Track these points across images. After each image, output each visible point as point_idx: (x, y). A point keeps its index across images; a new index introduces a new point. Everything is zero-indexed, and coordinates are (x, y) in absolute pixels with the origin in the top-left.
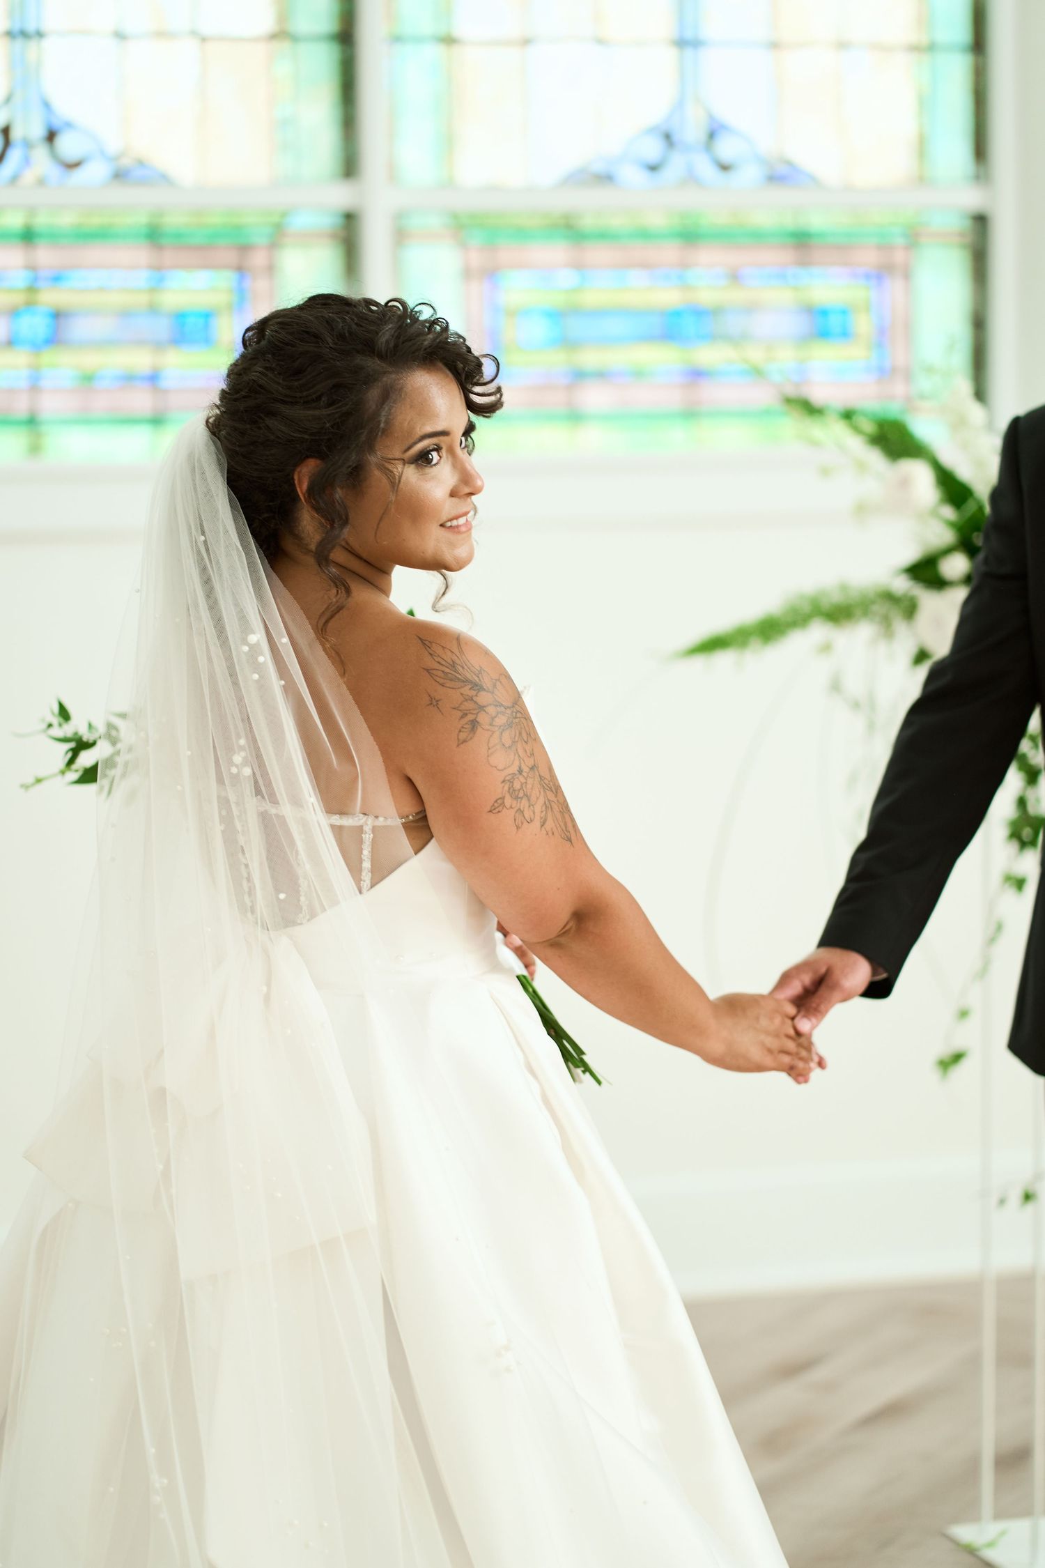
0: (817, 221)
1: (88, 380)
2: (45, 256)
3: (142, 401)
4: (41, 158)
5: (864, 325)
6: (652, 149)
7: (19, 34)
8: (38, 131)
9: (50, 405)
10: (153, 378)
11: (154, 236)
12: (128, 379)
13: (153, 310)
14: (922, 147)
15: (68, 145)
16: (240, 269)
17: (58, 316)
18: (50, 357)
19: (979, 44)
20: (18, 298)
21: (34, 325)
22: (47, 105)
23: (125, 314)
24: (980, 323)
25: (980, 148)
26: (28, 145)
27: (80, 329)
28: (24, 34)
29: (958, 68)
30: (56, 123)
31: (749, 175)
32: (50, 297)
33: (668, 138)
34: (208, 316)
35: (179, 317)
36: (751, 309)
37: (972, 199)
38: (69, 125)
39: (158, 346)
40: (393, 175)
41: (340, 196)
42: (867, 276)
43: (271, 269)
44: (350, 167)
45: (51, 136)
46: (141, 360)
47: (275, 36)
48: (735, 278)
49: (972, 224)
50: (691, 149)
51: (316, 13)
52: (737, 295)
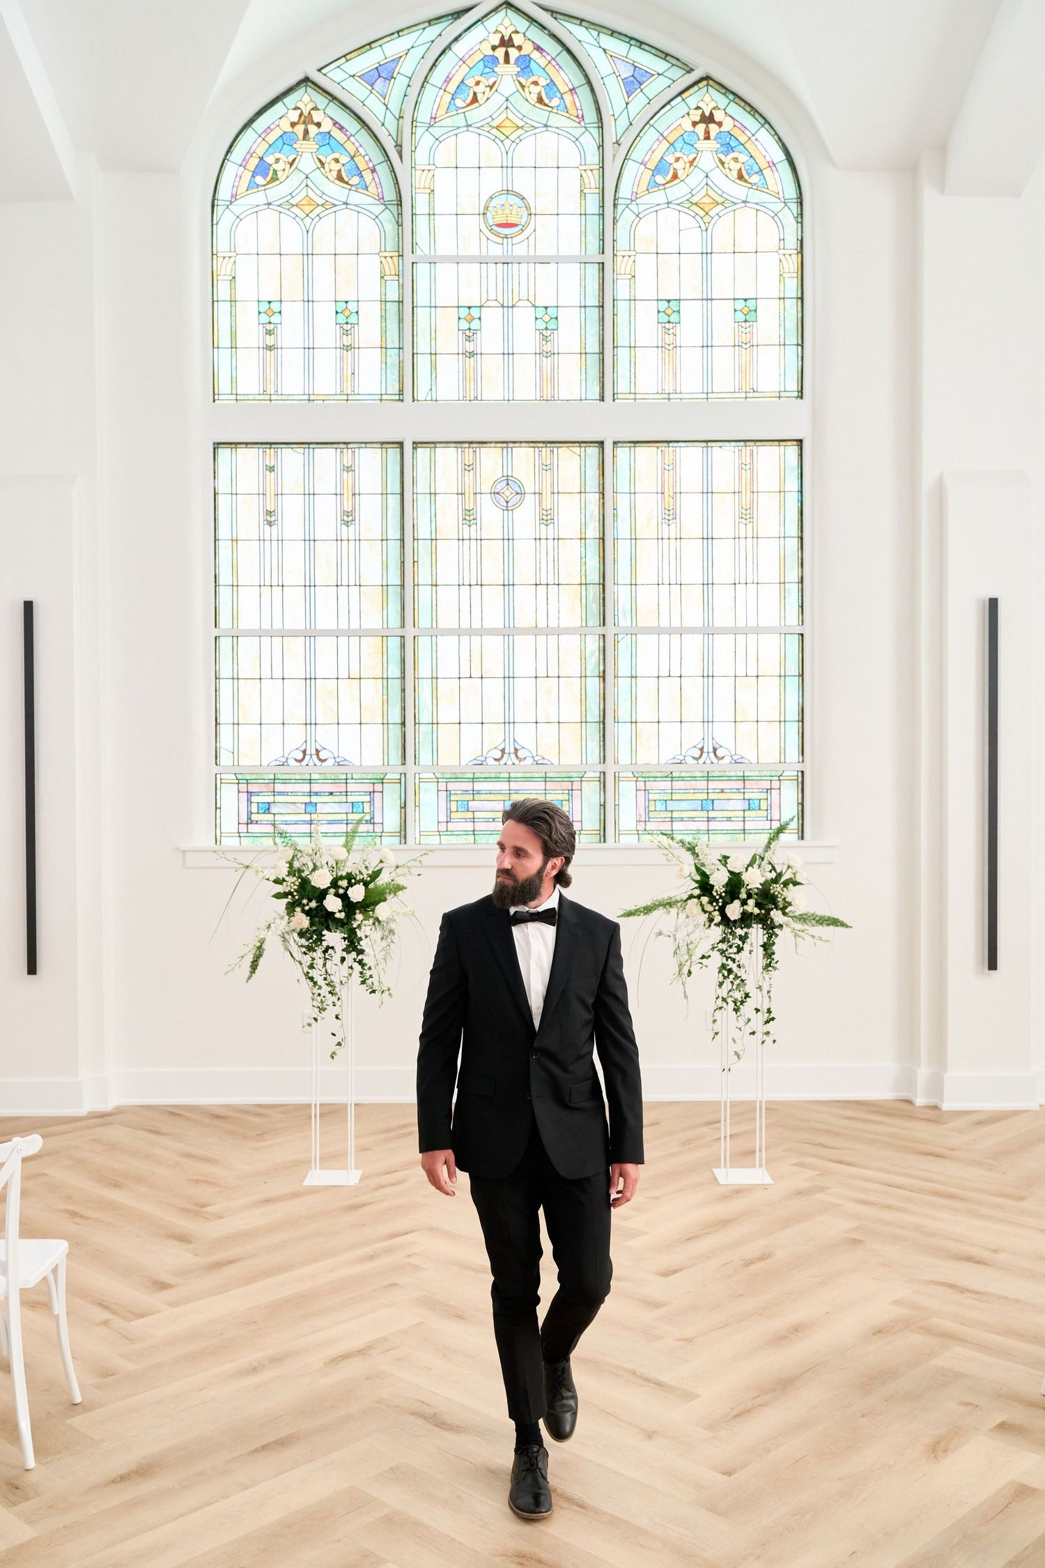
0: (748, 773)
2: (514, 786)
4: (513, 757)
6: (697, 753)
7: (508, 723)
8: (512, 750)
11: (545, 780)
14: (783, 752)
15: (521, 754)
16: (571, 790)
19: (802, 720)
20: (505, 797)
22: (515, 743)
24: (802, 804)
25: (803, 752)
26: (509, 754)
29: (793, 729)
30: (518, 747)
31: (727, 760)
33: (702, 750)
36: (728, 800)
37: (800, 767)
38: (522, 748)
40: (616, 762)
41: (601, 768)
42: (767, 791)
43: (580, 789)
44: (604, 759)
45: (516, 750)
47: (582, 722)
48: (722, 791)
49: (800, 774)
50: (708, 752)
51: (594, 715)
52: (722, 796)
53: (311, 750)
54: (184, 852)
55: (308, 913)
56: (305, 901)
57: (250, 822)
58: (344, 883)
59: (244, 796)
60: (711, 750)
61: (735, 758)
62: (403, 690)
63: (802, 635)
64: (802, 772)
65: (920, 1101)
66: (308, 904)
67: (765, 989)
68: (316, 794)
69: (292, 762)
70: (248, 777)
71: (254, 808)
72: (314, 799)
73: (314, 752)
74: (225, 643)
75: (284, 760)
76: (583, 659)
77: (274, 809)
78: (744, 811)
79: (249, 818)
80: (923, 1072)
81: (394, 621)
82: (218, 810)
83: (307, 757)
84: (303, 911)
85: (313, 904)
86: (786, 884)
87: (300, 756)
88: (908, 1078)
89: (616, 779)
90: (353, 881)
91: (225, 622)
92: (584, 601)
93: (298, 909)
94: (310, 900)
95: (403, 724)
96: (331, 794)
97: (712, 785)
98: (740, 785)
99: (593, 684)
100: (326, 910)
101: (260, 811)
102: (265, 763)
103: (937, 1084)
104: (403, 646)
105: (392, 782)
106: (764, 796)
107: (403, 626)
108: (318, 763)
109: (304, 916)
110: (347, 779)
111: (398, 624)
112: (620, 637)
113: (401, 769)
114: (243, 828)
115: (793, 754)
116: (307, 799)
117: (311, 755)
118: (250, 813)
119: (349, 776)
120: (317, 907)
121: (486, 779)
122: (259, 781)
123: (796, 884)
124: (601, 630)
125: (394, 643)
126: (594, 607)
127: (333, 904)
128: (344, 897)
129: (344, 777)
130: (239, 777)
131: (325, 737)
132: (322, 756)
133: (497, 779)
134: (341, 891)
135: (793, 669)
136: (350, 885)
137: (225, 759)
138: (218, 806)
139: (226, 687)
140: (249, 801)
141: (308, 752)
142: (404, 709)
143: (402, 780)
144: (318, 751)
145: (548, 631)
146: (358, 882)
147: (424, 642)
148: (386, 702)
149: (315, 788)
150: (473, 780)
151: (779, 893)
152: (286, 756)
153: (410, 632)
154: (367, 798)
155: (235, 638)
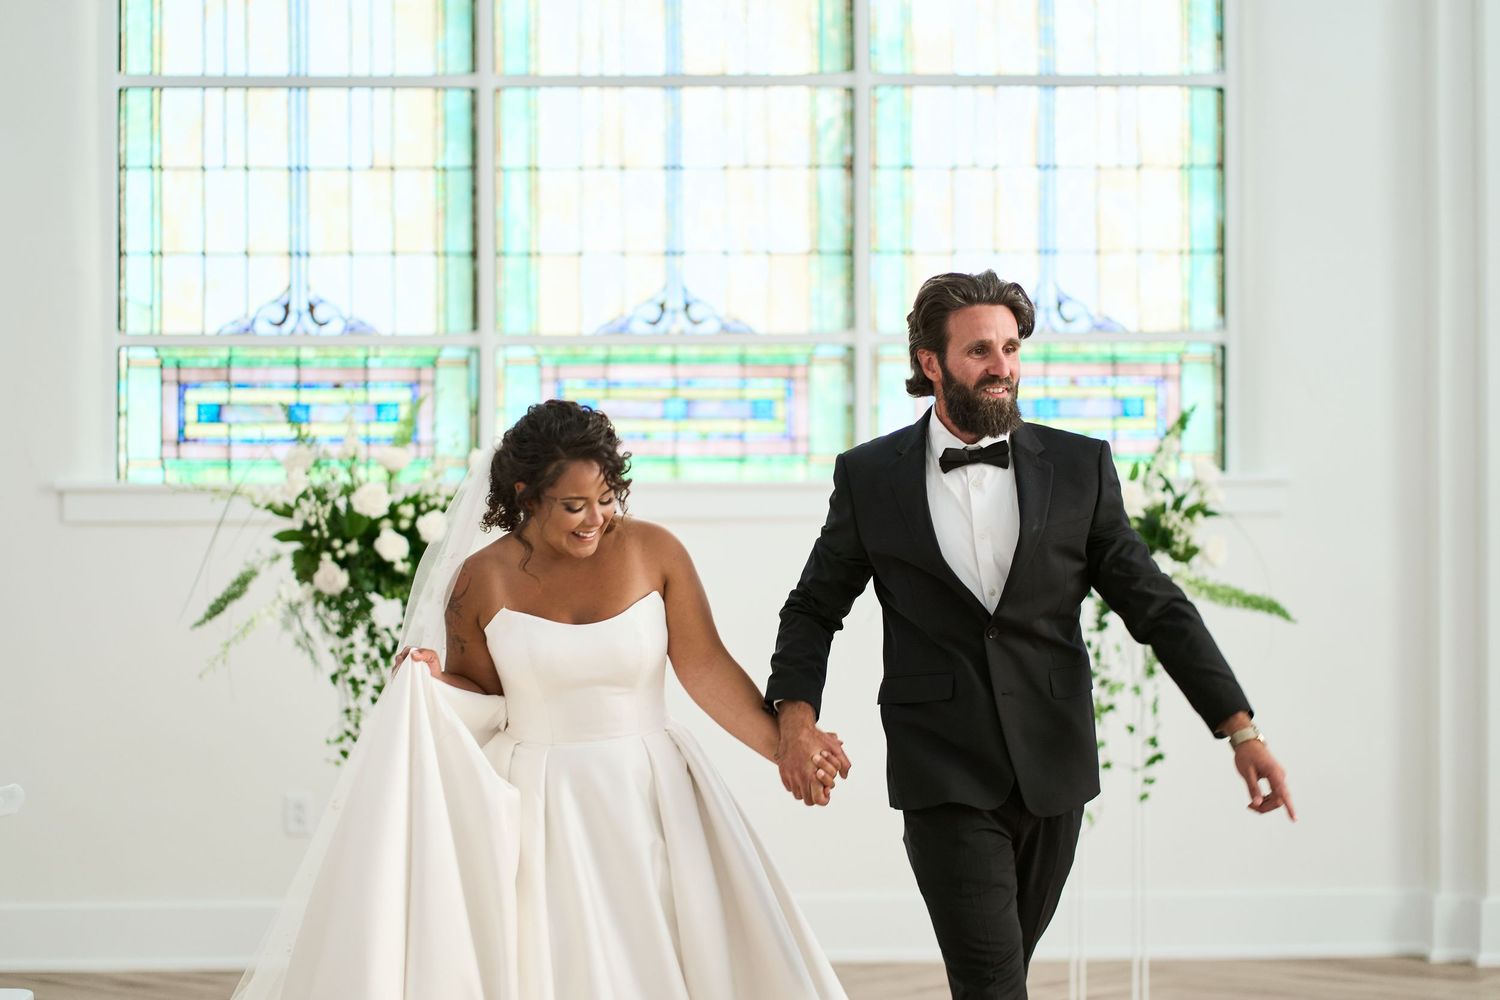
0: (1122, 350)
1: (705, 437)
2: (682, 371)
3: (734, 448)
4: (681, 317)
5: (1151, 408)
7: (671, 253)
8: (681, 305)
9: (684, 451)
10: (741, 437)
11: (742, 361)
12: (727, 437)
13: (742, 399)
14: (1187, 308)
15: (695, 312)
16: (790, 379)
17: (689, 403)
18: (684, 425)
19: (1221, 250)
20: (667, 394)
21: (677, 407)
22: (685, 291)
23: (725, 402)
24: (1222, 407)
25: (1222, 310)
26: (674, 312)
27: (700, 410)
28: (674, 253)
29: (1208, 265)
30: (690, 300)
31: (1082, 325)
32: (685, 393)
34: (771, 402)
35: (755, 403)
36: (1085, 399)
37: (1218, 338)
38: (697, 301)
39: (743, 419)
40: (873, 327)
41: (847, 338)
42: (1157, 382)
43: (806, 378)
44: (851, 322)
45: (687, 306)
46: (734, 427)
47: (810, 252)
48: (1074, 382)
49: (1219, 352)
50: (1047, 310)
51: (835, 239)
52: (1075, 392)
53: (299, 304)
54: (61, 494)
55: (344, 563)
56: (337, 543)
57: (182, 439)
58: (408, 511)
59: (172, 391)
60: (1053, 303)
61: (1099, 321)
62: (474, 192)
63: (1221, 91)
64: (1223, 348)
65: (1439, 954)
66: (343, 547)
67: (1149, 697)
68: (309, 386)
69: (263, 328)
70: (179, 354)
71: (191, 413)
72: (306, 396)
73: (305, 307)
74: (137, 100)
75: (246, 323)
76: (815, 135)
77: (227, 415)
78: (1114, 418)
79: (181, 432)
80: (1445, 901)
81: (458, 62)
82: (123, 420)
83: (292, 317)
84: (335, 559)
85: (354, 548)
86: (1190, 513)
87: (279, 315)
88: (1419, 914)
89: (876, 360)
90: (423, 507)
91: (137, 63)
92: (815, 25)
93: (326, 556)
94: (346, 541)
95: (474, 254)
96: (337, 386)
97: (1053, 370)
98: (1108, 369)
99: (833, 180)
100: (377, 556)
101: (203, 417)
102: (211, 330)
103: (1469, 923)
104: (474, 107)
105: (453, 363)
106: (1149, 391)
107: (474, 69)
108: (313, 328)
109: (335, 567)
110: (367, 358)
111: (466, 65)
112: (881, 92)
113: (470, 339)
114: (170, 450)
115: (1207, 314)
116: (290, 397)
117: (300, 314)
118: (182, 424)
119: (372, 352)
120: (360, 554)
121: (630, 360)
122: (203, 363)
123: (1207, 514)
124: (847, 79)
125: (459, 101)
126: (835, 36)
127: (392, 547)
128: (412, 535)
129: (360, 354)
130: (163, 353)
131: (326, 281)
132: (321, 313)
133: (652, 360)
134: (405, 524)
135: (1207, 154)
136: (419, 512)
137: (137, 322)
138: (123, 408)
139: (137, 183)
140: (181, 399)
141: (293, 307)
142: (475, 226)
143: (473, 360)
144: (311, 308)
145: (746, 81)
146: (431, 508)
147: (512, 98)
148: (443, 213)
149: (308, 376)
150: (607, 361)
151: (1175, 525)
152: (252, 315)
153: (486, 83)
154: (405, 395)
155: (156, 92)
